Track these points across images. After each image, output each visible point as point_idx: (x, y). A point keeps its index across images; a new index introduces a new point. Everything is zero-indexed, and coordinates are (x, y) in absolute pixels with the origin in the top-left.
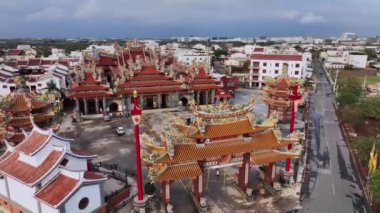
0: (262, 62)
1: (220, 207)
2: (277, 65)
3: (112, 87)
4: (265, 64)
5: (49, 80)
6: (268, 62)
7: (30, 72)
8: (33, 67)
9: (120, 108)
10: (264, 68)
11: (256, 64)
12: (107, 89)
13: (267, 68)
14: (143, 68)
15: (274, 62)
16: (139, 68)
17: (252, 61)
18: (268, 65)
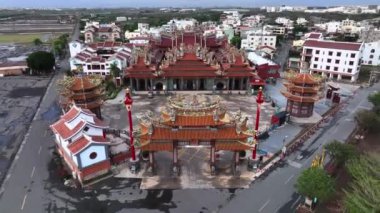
0: (315, 49)
1: (189, 175)
2: (331, 53)
3: (158, 69)
4: (318, 52)
5: (112, 62)
6: (321, 50)
7: (105, 52)
8: (107, 48)
9: (164, 87)
10: (317, 56)
11: (309, 51)
12: (154, 72)
13: (320, 56)
14: (185, 54)
15: (327, 50)
16: (182, 55)
17: (305, 48)
18: (321, 52)
